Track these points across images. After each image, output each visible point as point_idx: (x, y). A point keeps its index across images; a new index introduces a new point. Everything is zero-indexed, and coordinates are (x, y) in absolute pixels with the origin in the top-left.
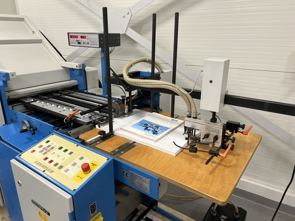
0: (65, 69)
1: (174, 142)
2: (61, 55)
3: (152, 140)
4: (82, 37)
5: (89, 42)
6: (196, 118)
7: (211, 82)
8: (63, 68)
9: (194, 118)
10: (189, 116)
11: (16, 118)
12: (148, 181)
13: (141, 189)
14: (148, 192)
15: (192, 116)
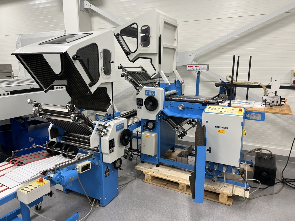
1: (261, 105)
3: (252, 105)
4: (196, 66)
5: (200, 69)
6: (268, 95)
7: (276, 80)
10: (264, 95)
11: (171, 105)
12: (260, 115)
13: (256, 119)
14: (260, 119)
15: (266, 95)
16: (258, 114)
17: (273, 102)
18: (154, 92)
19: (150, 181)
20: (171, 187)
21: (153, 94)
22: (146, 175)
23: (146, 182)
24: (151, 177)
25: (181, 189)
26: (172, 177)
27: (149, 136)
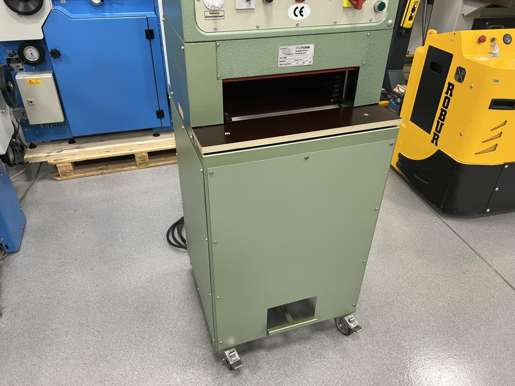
19: (73, 173)
20: (119, 168)
22: (57, 165)
23: (64, 178)
24: (71, 166)
25: (140, 162)
26: (115, 149)
27: (38, 81)
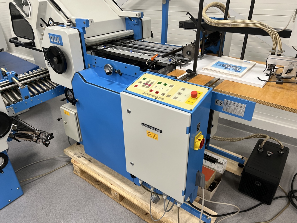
0: (122, 19)
1: (258, 77)
2: (117, 4)
3: (237, 76)
6: (280, 55)
8: (120, 18)
9: (278, 55)
10: (273, 54)
11: (96, 63)
12: (244, 106)
13: (235, 113)
14: (242, 115)
15: (276, 53)
16: (239, 104)
17: (289, 71)
18: (60, 38)
19: (80, 174)
21: (60, 43)
22: (73, 165)
23: (76, 173)
24: (79, 170)
25: (114, 196)
26: (103, 177)
27: (68, 113)
